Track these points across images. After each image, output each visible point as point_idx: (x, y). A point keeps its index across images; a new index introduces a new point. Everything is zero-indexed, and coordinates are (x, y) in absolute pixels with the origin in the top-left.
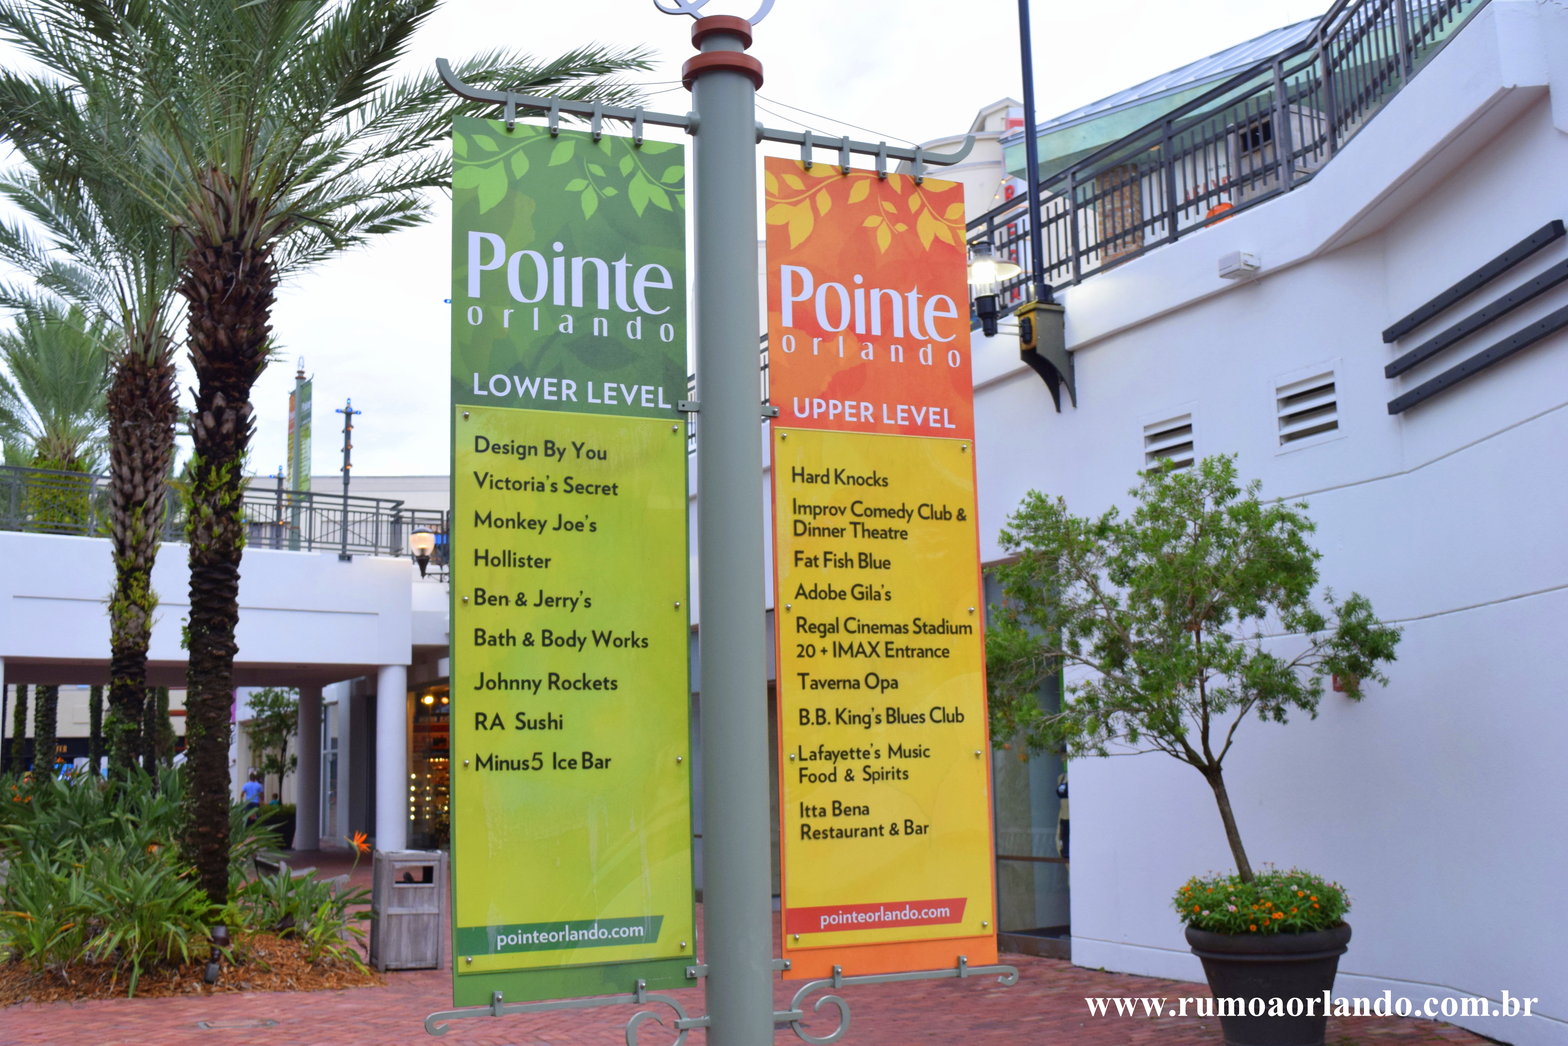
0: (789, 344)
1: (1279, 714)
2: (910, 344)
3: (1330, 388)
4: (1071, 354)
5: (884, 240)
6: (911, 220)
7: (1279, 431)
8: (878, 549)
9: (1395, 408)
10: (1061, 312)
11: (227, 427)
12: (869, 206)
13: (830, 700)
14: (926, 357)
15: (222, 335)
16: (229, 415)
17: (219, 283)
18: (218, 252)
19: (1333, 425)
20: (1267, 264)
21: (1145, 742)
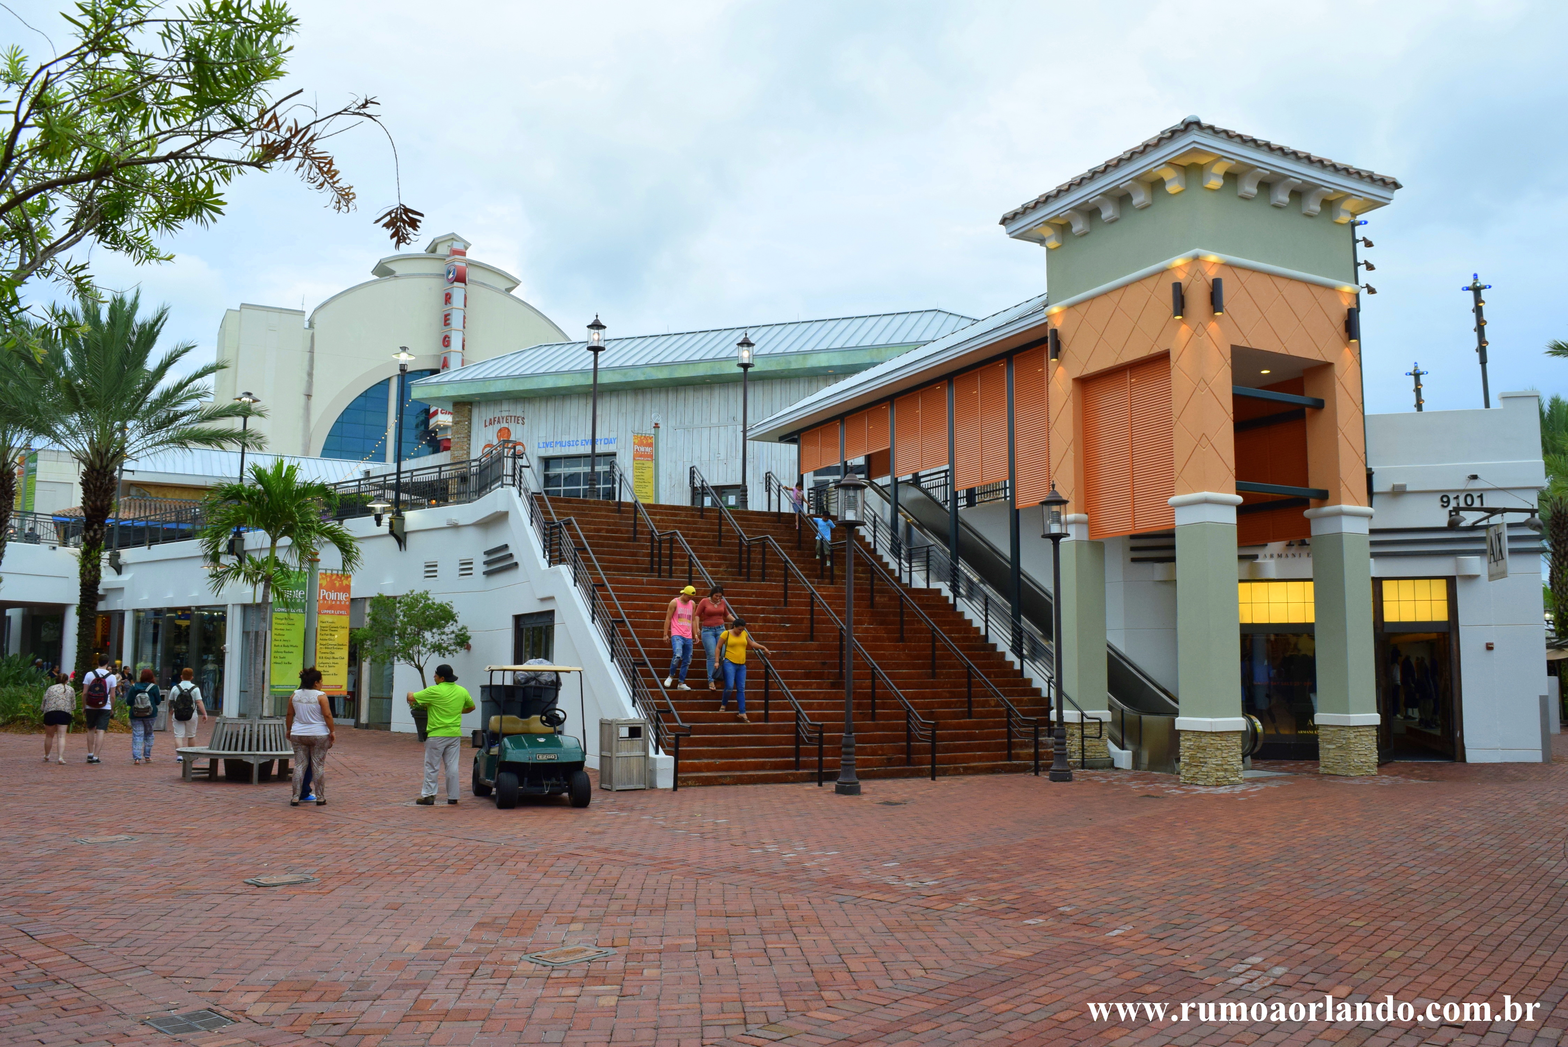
0: (321, 602)
1: (444, 655)
2: (340, 601)
3: (471, 563)
4: (406, 533)
5: (337, 585)
6: (342, 581)
7: (458, 573)
8: (333, 633)
9: (484, 573)
10: (404, 519)
11: (98, 536)
12: (335, 579)
13: (324, 655)
14: (343, 603)
15: (99, 503)
16: (99, 532)
17: (98, 484)
18: (98, 472)
19: (471, 574)
20: (460, 523)
21: (402, 661)
